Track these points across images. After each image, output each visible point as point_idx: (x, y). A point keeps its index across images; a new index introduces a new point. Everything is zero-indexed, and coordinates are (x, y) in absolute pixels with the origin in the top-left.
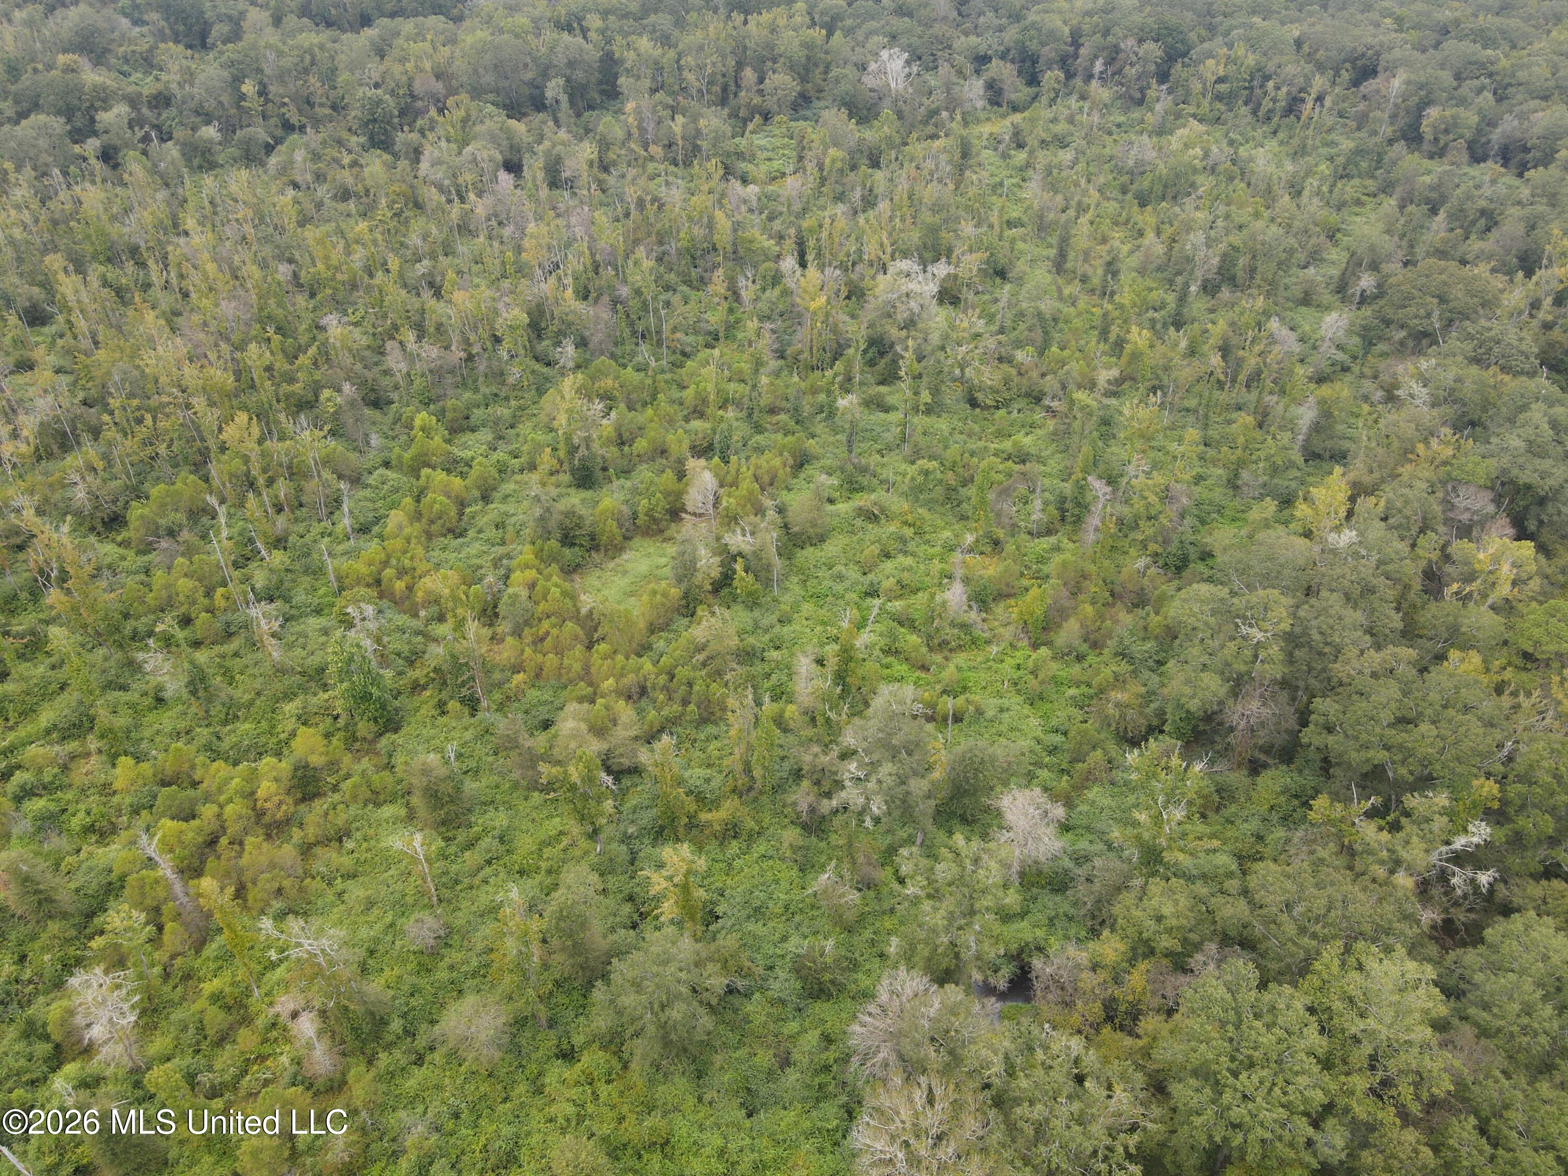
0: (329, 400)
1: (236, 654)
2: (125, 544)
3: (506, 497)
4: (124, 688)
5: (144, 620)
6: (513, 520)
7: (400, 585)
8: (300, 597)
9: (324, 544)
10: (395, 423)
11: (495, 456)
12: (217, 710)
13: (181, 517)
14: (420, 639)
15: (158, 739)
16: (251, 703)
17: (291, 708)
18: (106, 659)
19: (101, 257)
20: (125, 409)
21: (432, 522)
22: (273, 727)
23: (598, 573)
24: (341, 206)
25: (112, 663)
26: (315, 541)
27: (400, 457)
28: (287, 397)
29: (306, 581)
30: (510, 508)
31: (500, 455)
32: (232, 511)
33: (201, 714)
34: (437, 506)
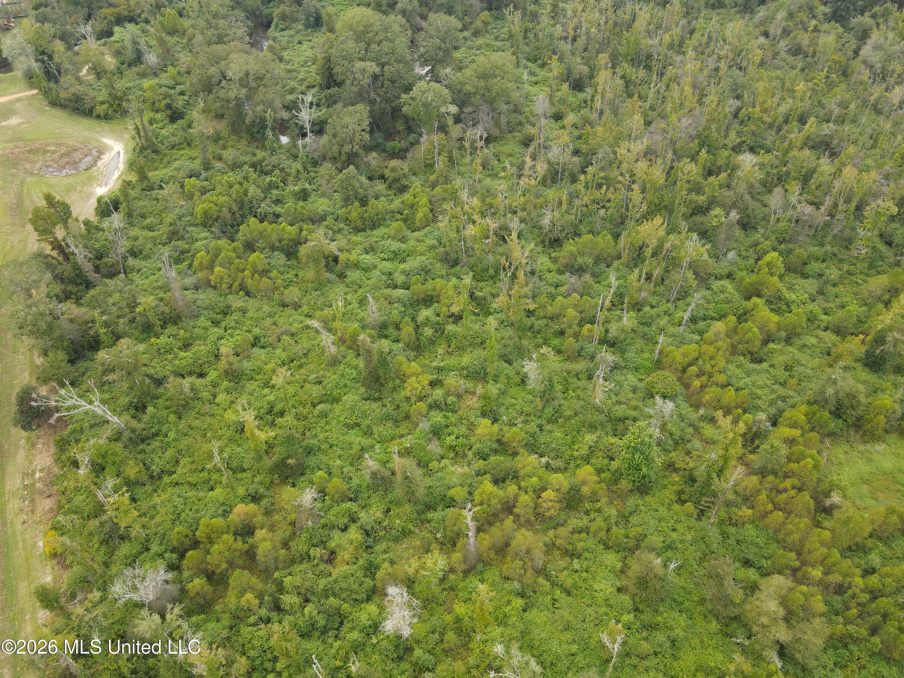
0: (716, 216)
1: (577, 376)
2: (555, 260)
3: (805, 346)
4: (510, 363)
5: (540, 322)
6: (801, 369)
7: (697, 383)
8: (631, 355)
9: (664, 321)
10: (750, 247)
11: (811, 307)
12: (549, 411)
13: (590, 261)
14: (691, 430)
15: (510, 410)
16: (570, 418)
17: (590, 438)
18: (510, 338)
19: (629, 58)
20: (594, 176)
21: (740, 342)
22: (573, 442)
23: (847, 448)
24: (790, 59)
25: (511, 343)
26: (659, 316)
27: (742, 279)
28: (691, 202)
29: (640, 343)
30: (803, 358)
31: (815, 307)
32: (620, 268)
33: (540, 408)
34: (750, 335)
